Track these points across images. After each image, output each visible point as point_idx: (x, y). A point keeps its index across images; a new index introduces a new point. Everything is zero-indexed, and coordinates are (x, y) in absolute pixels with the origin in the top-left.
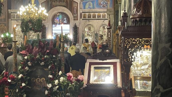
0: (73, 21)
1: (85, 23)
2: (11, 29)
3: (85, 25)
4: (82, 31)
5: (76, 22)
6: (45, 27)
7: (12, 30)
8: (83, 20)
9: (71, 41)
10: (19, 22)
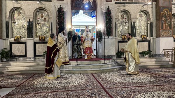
0: (105, 3)
1: (118, 8)
2: (5, 14)
3: (119, 10)
4: (116, 19)
5: (109, 5)
6: (64, 11)
7: (8, 16)
8: (116, 3)
9: (101, 33)
10: (19, 3)
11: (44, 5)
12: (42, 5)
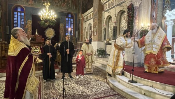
10: (110, 12)
11: (123, 6)
12: (122, 7)
